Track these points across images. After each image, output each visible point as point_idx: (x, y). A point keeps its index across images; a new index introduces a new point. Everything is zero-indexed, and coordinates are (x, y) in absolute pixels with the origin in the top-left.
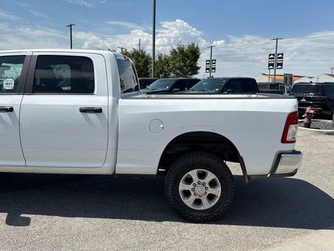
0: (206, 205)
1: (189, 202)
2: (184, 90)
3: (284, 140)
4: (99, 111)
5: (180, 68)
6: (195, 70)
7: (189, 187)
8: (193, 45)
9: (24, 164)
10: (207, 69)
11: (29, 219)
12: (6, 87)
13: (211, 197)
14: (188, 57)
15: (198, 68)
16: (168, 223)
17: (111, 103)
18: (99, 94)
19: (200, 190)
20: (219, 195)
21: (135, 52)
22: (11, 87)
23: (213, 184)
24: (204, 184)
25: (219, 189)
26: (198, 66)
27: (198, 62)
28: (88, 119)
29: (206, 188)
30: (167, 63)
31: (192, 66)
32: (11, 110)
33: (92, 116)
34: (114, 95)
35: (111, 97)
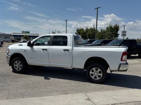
0: (98, 78)
1: (93, 77)
2: (106, 44)
3: (122, 60)
4: (68, 50)
5: (110, 35)
6: (117, 35)
7: (93, 73)
8: (117, 25)
9: (49, 64)
10: (122, 35)
11: (50, 79)
12: (45, 44)
13: (99, 76)
14: (114, 30)
15: (119, 35)
16: (86, 83)
17: (71, 48)
18: (68, 46)
19: (96, 74)
20: (102, 76)
21: (91, 29)
22: (47, 44)
23: (100, 72)
24: (97, 72)
25: (102, 74)
26: (119, 34)
27: (118, 32)
28: (65, 53)
29: (98, 74)
30: (105, 33)
31: (115, 34)
32: (47, 50)
33: (66, 52)
34: (72, 46)
35: (71, 47)
